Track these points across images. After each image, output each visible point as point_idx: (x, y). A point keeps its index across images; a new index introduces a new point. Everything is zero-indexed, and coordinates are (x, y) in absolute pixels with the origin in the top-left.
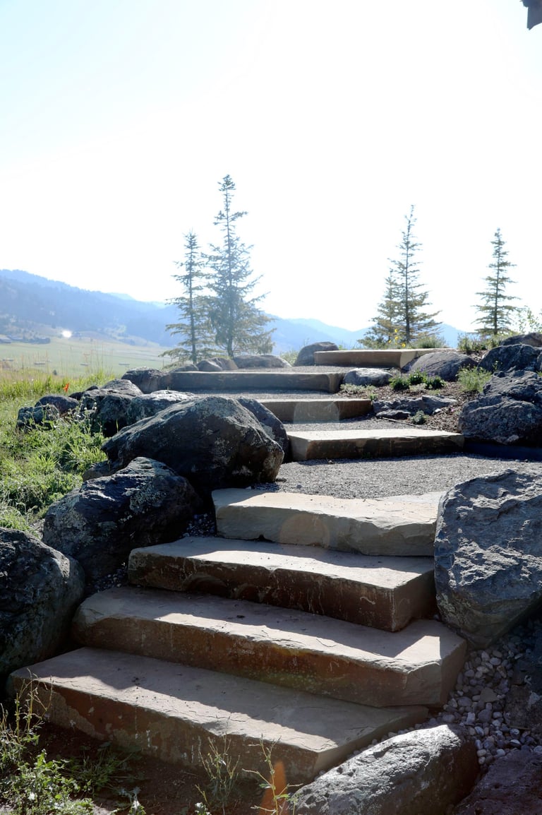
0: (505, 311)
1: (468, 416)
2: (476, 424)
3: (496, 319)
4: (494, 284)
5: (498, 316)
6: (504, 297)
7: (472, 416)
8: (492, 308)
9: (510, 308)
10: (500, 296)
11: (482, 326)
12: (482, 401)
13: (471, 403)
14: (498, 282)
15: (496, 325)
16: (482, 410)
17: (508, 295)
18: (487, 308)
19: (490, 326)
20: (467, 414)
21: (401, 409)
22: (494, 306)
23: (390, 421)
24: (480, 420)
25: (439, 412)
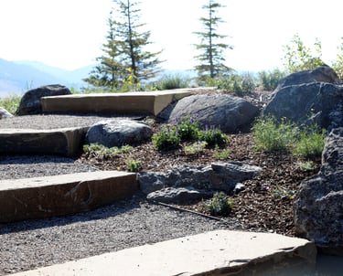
0: (219, 49)
1: (314, 206)
2: (333, 222)
3: (211, 56)
4: (207, 24)
5: (213, 54)
6: (217, 36)
7: (322, 208)
8: (207, 47)
9: (224, 46)
10: (214, 35)
11: (200, 63)
12: (331, 179)
13: (313, 183)
14: (210, 22)
15: (211, 62)
16: (338, 196)
17: (221, 34)
18: (204, 46)
19: (207, 63)
20: (311, 202)
21: (183, 185)
22: (209, 44)
23: (172, 209)
24: (338, 214)
25: (243, 189)
